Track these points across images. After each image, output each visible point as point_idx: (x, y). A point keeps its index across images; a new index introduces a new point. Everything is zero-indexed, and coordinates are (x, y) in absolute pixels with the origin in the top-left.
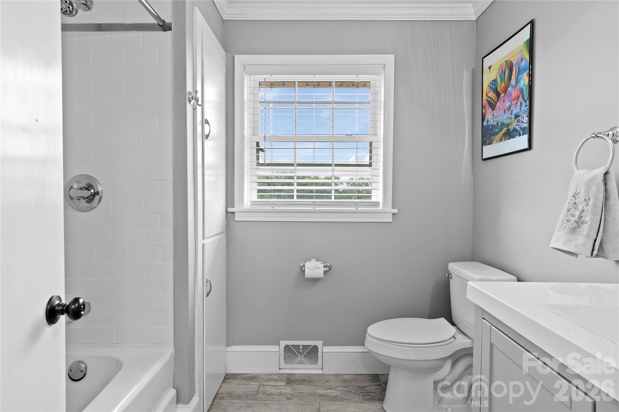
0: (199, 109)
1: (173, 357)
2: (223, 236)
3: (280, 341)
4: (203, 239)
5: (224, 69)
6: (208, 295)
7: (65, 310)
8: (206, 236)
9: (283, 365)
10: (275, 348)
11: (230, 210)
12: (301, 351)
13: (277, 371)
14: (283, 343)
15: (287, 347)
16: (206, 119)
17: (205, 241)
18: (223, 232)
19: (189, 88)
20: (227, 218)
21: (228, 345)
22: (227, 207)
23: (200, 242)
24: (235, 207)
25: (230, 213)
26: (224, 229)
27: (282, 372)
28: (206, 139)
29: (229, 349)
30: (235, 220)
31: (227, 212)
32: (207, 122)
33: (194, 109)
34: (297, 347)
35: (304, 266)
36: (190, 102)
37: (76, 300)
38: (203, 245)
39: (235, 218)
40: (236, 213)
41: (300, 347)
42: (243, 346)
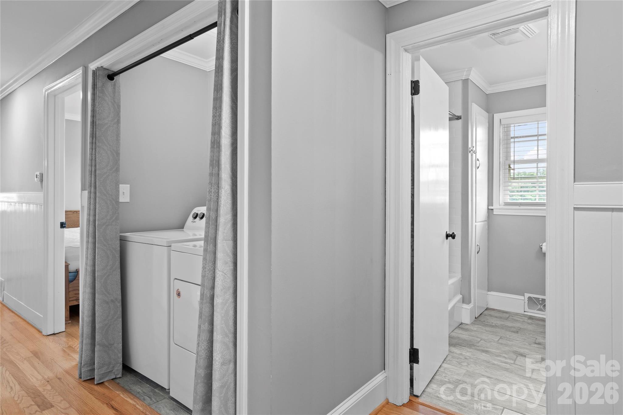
0: (474, 155)
1: (461, 280)
2: (486, 223)
3: (525, 293)
4: (476, 222)
5: (487, 124)
6: (478, 253)
7: (451, 236)
8: (477, 221)
9: (527, 309)
10: (522, 298)
11: (490, 207)
12: (541, 302)
13: (523, 313)
14: (527, 295)
15: (530, 298)
16: (478, 159)
17: (477, 224)
18: (486, 221)
19: (470, 146)
20: (488, 212)
21: (488, 291)
22: (488, 206)
23: (474, 224)
24: (493, 206)
25: (490, 210)
26: (487, 219)
27: (526, 313)
28: (478, 169)
29: (489, 293)
30: (494, 214)
31: (488, 209)
32: (478, 160)
33: (472, 155)
34: (537, 299)
35: (542, 245)
36: (470, 152)
37: (453, 233)
38: (476, 226)
39: (494, 213)
40: (494, 210)
41: (540, 299)
42: (499, 293)
